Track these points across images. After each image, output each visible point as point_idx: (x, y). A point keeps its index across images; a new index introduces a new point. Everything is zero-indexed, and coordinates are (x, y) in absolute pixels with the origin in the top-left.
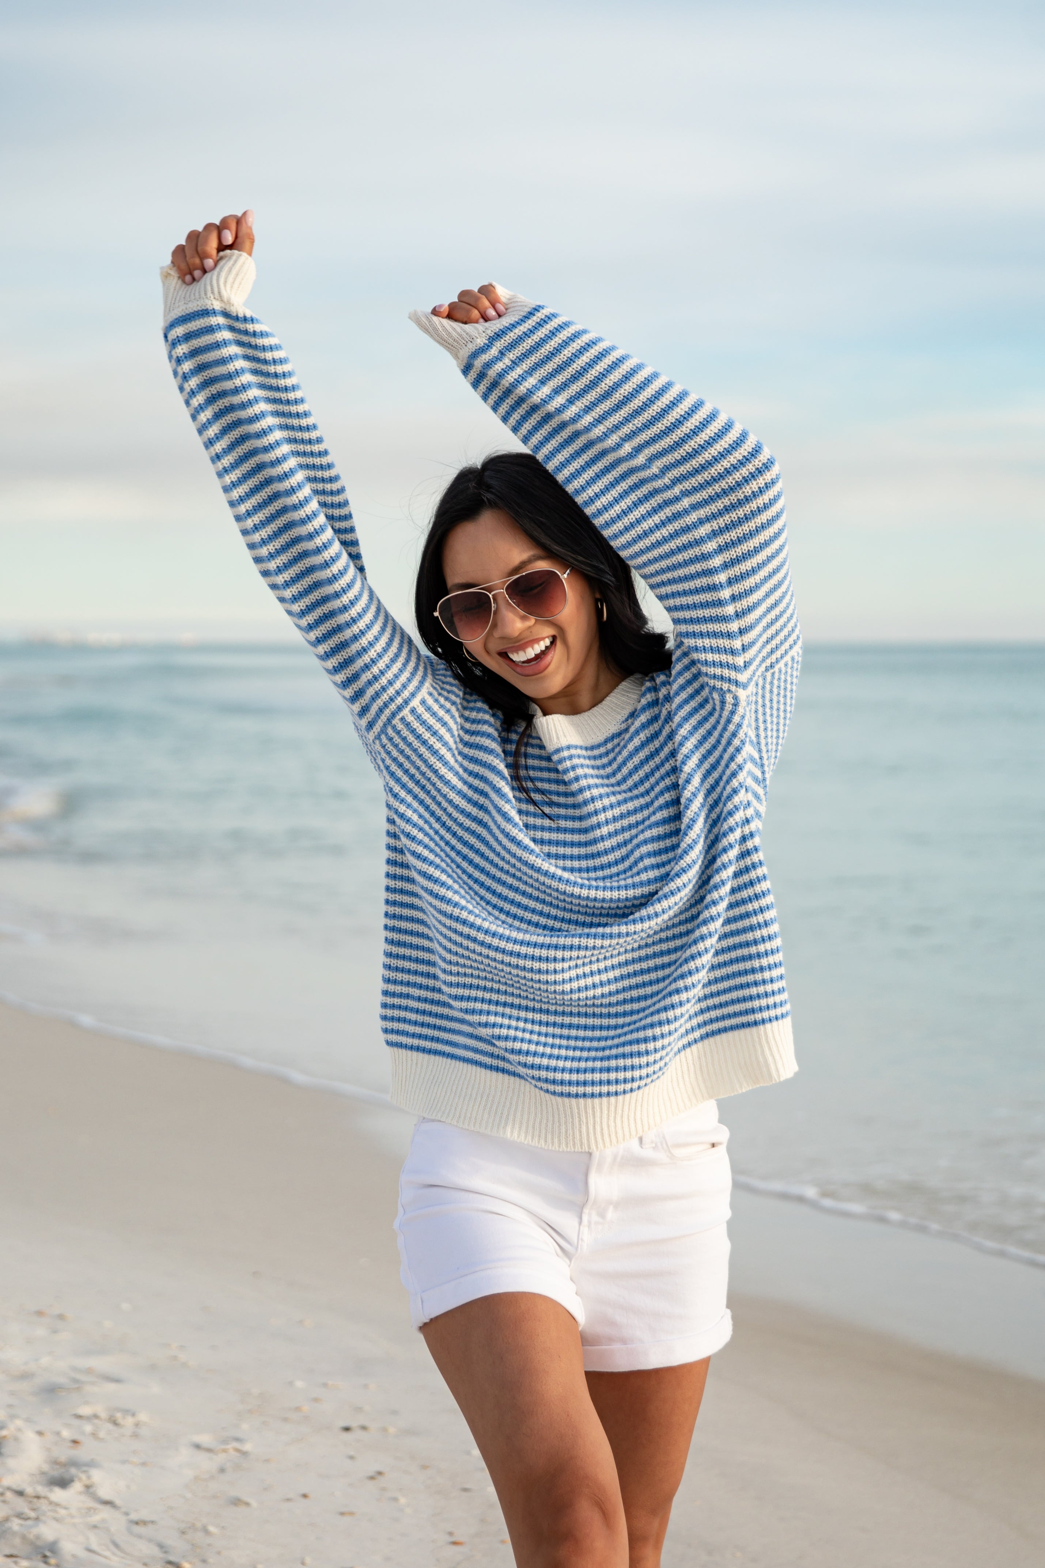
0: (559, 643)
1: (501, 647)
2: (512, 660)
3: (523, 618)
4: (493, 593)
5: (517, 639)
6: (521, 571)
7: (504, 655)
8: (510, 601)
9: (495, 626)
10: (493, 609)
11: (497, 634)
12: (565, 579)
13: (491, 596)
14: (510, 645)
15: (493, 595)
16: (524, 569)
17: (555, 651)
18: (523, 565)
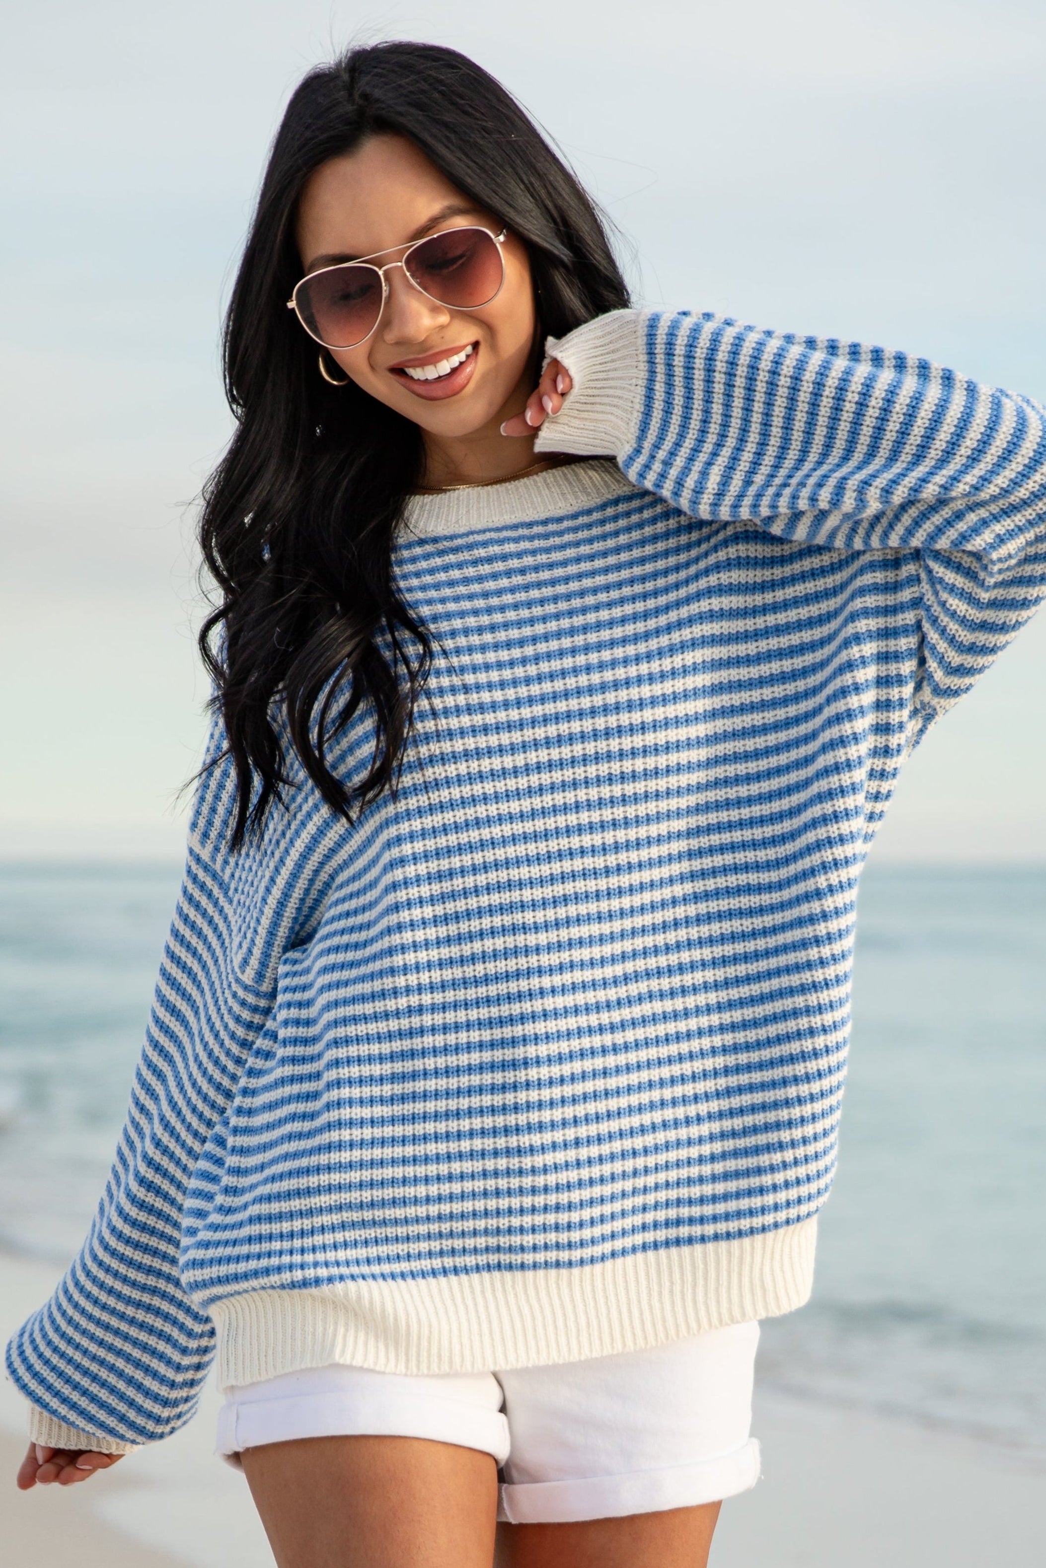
0: (482, 349)
1: (394, 360)
2: (412, 378)
3: (434, 310)
4: (384, 268)
5: (423, 346)
6: (430, 232)
7: (399, 371)
8: (412, 281)
9: (387, 324)
10: (385, 294)
11: (390, 337)
12: (502, 243)
13: (381, 273)
14: (412, 357)
15: (386, 273)
16: (434, 230)
17: (476, 362)
18: (434, 222)
